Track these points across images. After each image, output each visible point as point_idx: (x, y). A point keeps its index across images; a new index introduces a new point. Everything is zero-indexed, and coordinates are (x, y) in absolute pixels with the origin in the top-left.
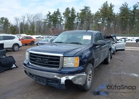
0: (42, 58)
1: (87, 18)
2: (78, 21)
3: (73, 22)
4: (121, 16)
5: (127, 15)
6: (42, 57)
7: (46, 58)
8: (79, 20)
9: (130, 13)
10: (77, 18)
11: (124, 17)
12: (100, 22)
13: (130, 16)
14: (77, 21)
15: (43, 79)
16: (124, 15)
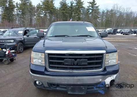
0: (76, 59)
1: (29, 9)
2: (19, 13)
3: (12, 13)
4: (62, 10)
5: (66, 10)
6: (76, 57)
7: (81, 58)
8: (20, 11)
9: (68, 8)
10: (16, 9)
11: (64, 11)
12: (42, 14)
13: (68, 11)
14: (17, 12)
15: (82, 87)
16: (64, 10)
